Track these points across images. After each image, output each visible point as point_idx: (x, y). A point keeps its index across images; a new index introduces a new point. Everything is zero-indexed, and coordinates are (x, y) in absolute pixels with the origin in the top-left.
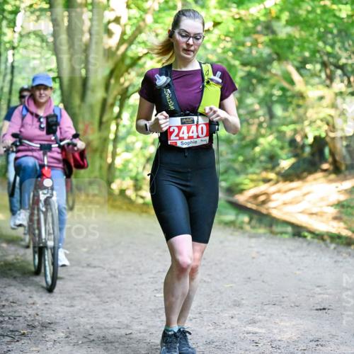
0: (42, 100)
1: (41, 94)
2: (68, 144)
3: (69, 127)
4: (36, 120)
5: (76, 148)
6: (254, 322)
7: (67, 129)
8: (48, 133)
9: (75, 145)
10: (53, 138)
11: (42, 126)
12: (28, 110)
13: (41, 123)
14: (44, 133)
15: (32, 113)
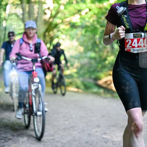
0: (31, 35)
1: (30, 32)
2: (46, 59)
3: (45, 50)
4: (28, 46)
5: (50, 61)
6: (105, 134)
7: (44, 51)
8: (35, 53)
9: (49, 59)
10: (38, 55)
11: (31, 49)
12: (23, 40)
13: (30, 47)
14: (33, 53)
15: (26, 43)
